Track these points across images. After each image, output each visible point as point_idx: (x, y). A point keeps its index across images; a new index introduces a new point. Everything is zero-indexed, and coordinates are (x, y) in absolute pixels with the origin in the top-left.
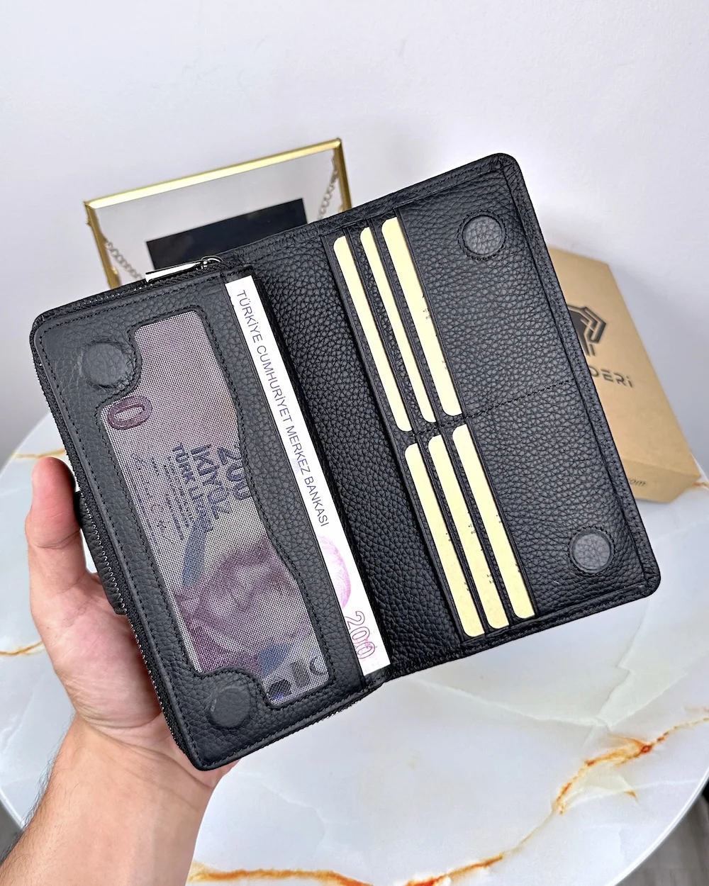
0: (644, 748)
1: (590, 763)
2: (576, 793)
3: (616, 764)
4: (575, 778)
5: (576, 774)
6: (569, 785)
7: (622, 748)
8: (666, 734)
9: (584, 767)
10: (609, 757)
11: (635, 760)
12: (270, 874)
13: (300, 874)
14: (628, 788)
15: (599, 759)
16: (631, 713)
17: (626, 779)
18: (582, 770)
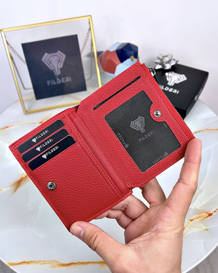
0: (209, 214)
1: (192, 220)
2: (186, 231)
3: (201, 220)
4: (187, 225)
7: (202, 215)
8: (217, 209)
9: (190, 222)
10: (198, 218)
11: (207, 218)
12: (82, 263)
13: (93, 263)
14: (205, 228)
15: (194, 219)
16: (205, 203)
17: (204, 224)
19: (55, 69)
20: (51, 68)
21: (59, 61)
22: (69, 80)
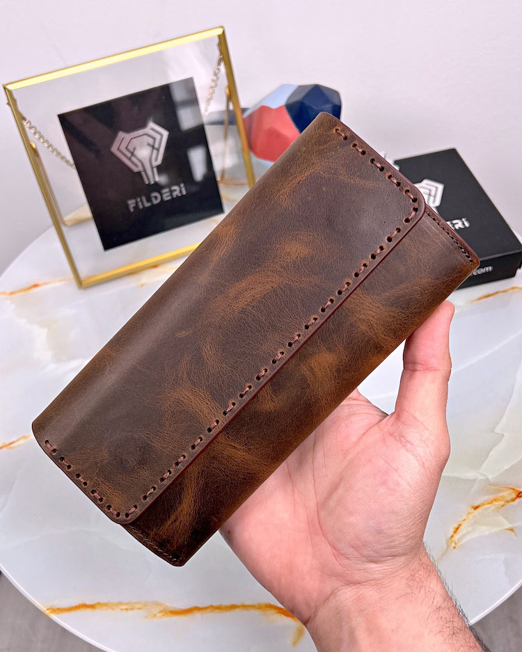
0: (519, 494)
1: (476, 508)
2: (464, 532)
3: (498, 508)
4: (465, 520)
5: (464, 517)
6: (460, 525)
7: (501, 494)
9: (471, 511)
10: (491, 503)
11: (512, 503)
12: (219, 608)
13: (244, 607)
16: (506, 468)
17: (505, 518)
18: (469, 513)
19: (145, 171)
20: (135, 169)
21: (153, 147)
22: (181, 192)
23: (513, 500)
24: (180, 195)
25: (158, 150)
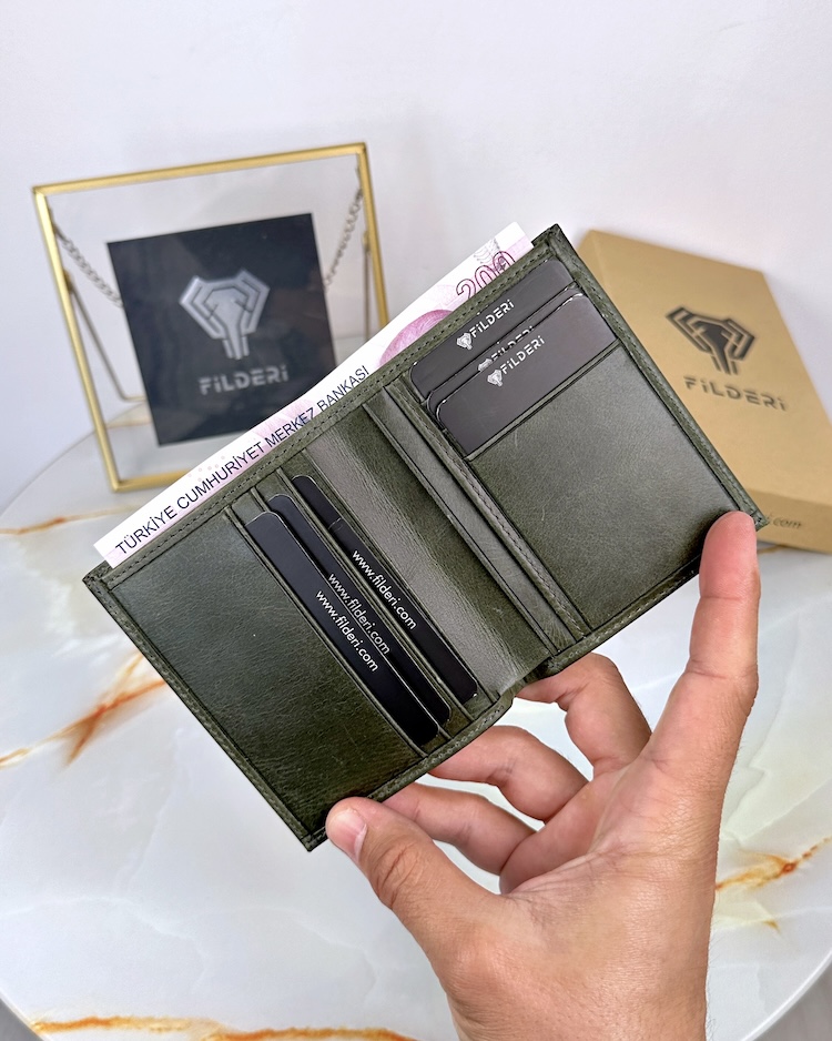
0: (787, 865)
3: (752, 888)
7: (757, 867)
8: (814, 848)
10: (741, 879)
11: (776, 882)
14: (769, 917)
15: (729, 881)
16: (767, 823)
17: (765, 905)
19: (228, 338)
20: (214, 334)
21: (244, 307)
22: (281, 376)
23: (777, 876)
24: (278, 380)
25: (251, 312)
